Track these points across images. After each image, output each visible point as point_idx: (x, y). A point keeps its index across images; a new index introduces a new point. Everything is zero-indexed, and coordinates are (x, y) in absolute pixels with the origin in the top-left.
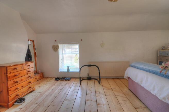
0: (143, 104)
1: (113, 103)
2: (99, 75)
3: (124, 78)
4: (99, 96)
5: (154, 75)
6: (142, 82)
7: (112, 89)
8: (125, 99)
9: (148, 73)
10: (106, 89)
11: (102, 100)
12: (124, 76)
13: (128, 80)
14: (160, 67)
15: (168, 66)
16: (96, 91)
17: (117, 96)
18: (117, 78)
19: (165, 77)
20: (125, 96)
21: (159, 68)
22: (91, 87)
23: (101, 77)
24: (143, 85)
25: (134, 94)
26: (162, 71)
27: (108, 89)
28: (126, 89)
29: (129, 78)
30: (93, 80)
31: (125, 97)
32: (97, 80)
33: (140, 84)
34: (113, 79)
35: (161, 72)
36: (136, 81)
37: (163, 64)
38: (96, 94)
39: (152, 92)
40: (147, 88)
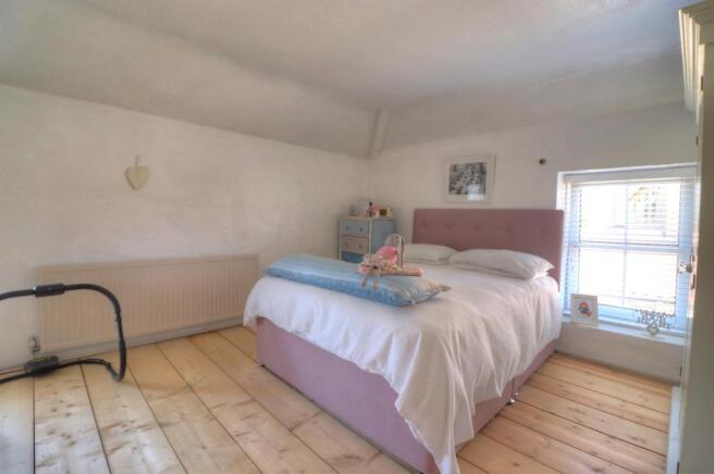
0: (310, 404)
1: (204, 448)
2: (116, 335)
3: (240, 325)
4: (127, 443)
5: (345, 298)
6: (308, 326)
7: (190, 388)
8: (251, 409)
9: (327, 293)
10: (160, 398)
11: (143, 460)
12: (242, 317)
13: (255, 329)
14: (360, 268)
15: (377, 265)
16: (102, 425)
17: (214, 411)
18: (210, 332)
19: (371, 299)
20: (249, 398)
21: (358, 273)
22: (68, 415)
23: (128, 344)
24: (314, 337)
25: (279, 377)
26: (366, 280)
27: (173, 394)
28: (249, 370)
29: (260, 320)
30: (77, 368)
31: (249, 402)
32: (101, 362)
33: (301, 336)
34: (190, 337)
35: (364, 285)
36: (290, 329)
37: (366, 261)
38: (106, 443)
39: (340, 353)
40: (324, 345)
